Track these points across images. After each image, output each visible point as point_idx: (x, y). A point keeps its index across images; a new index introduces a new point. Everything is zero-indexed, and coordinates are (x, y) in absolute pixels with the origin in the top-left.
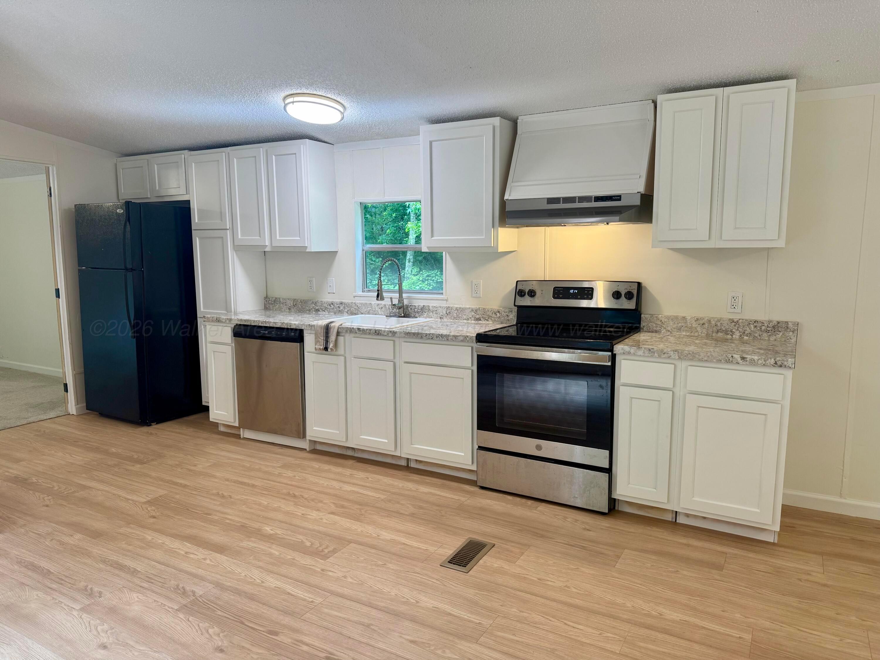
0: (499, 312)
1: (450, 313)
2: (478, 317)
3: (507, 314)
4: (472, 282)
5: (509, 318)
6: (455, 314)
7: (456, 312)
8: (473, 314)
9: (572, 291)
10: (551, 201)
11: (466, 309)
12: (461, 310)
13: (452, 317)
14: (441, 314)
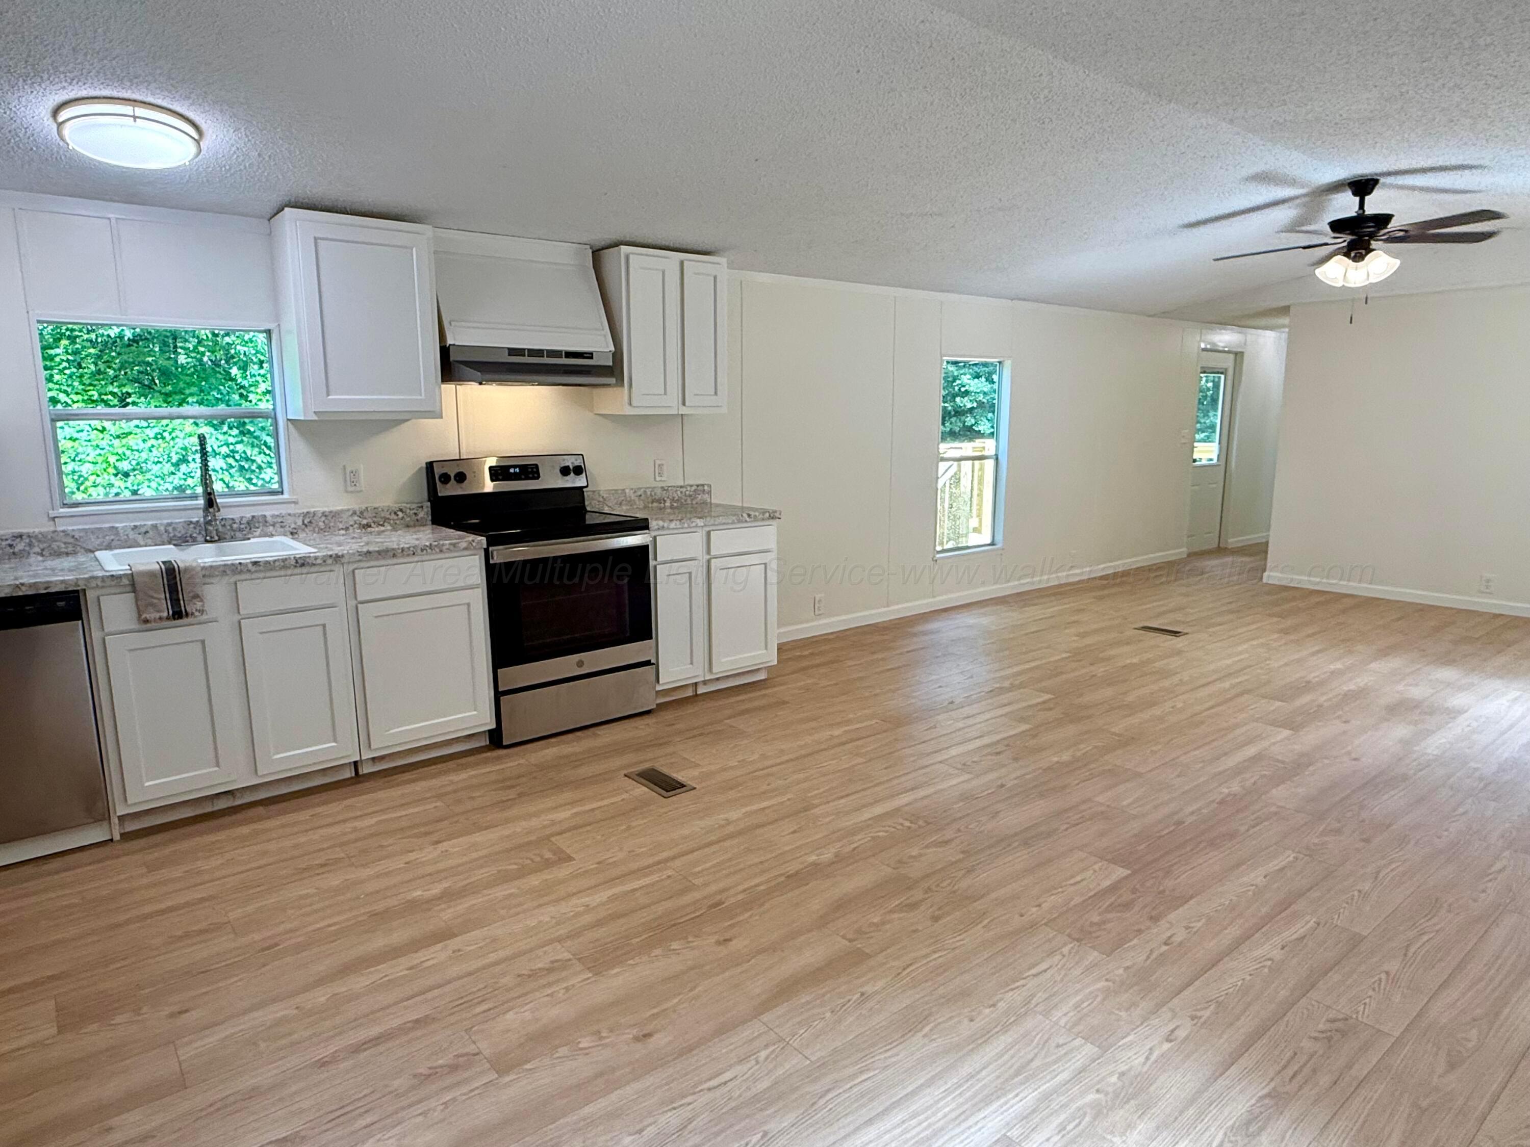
0: (401, 510)
1: (310, 522)
2: (365, 522)
3: (414, 511)
4: (344, 467)
5: (419, 517)
6: (321, 524)
7: (323, 518)
8: (356, 518)
9: (512, 470)
10: (513, 352)
11: (342, 511)
12: (331, 516)
13: (317, 529)
14: (293, 526)
